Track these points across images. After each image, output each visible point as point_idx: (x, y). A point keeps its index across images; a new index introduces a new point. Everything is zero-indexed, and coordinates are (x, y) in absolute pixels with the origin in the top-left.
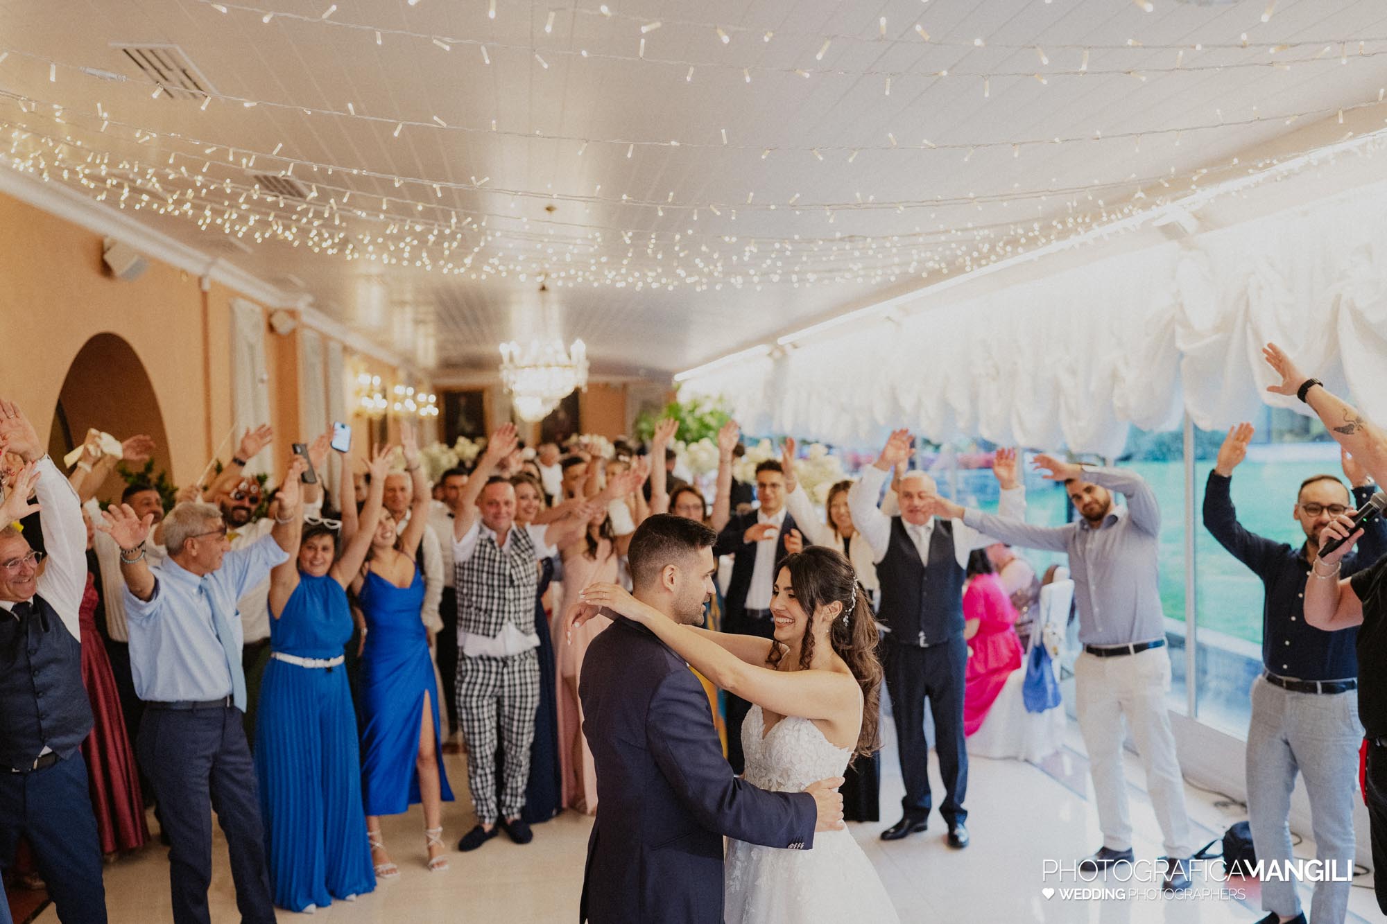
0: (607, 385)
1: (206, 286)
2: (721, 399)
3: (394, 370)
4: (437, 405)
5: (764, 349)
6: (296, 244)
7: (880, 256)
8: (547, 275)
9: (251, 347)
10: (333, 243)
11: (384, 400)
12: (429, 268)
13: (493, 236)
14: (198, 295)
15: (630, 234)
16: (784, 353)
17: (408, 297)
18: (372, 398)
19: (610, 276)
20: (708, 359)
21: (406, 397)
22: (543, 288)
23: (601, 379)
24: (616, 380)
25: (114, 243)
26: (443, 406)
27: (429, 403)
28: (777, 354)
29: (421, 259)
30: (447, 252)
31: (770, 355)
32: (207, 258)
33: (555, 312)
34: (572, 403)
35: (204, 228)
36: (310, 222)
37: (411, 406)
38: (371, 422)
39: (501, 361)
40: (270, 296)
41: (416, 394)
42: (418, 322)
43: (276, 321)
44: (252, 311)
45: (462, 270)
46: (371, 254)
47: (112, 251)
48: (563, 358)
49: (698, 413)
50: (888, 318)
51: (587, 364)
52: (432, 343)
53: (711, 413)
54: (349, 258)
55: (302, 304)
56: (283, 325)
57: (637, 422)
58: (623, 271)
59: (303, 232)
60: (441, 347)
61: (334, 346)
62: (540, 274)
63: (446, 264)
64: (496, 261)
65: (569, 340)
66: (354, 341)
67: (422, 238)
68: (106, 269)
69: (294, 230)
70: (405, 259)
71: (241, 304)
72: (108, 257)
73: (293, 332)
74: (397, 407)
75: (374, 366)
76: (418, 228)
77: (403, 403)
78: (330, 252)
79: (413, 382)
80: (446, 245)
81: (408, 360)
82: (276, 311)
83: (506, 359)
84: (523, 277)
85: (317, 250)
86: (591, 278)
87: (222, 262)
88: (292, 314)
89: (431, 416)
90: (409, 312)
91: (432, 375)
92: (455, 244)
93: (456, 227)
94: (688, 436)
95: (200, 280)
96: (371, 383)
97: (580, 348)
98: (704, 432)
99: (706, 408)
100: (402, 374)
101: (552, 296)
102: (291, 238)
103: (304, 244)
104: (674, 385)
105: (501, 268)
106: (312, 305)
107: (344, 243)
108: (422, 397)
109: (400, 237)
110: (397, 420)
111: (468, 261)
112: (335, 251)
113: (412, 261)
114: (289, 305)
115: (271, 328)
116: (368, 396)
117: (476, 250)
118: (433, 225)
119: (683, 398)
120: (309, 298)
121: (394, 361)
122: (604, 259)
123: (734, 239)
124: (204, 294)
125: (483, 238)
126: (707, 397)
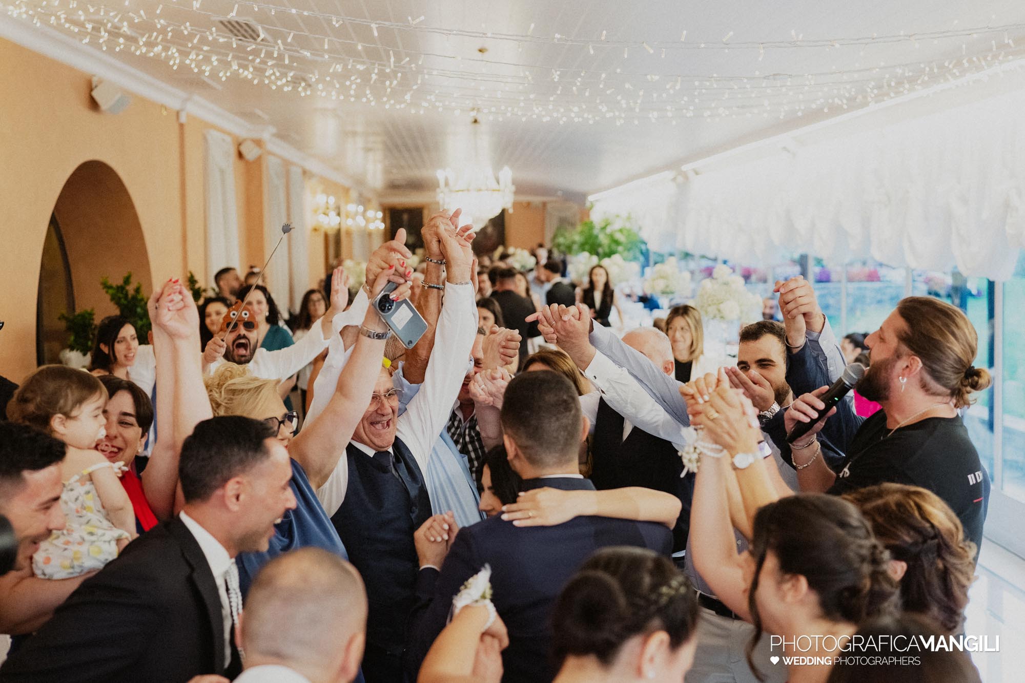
0: (529, 204)
1: (183, 119)
2: (629, 218)
3: (347, 190)
4: (384, 220)
5: (669, 175)
6: (256, 82)
7: (791, 93)
8: (478, 110)
9: (222, 172)
10: (287, 81)
11: (338, 217)
12: (373, 104)
13: (430, 74)
14: (177, 127)
15: (558, 73)
16: (686, 178)
17: (359, 129)
18: (328, 215)
19: (537, 111)
20: (619, 183)
21: (356, 213)
22: (476, 121)
23: (525, 199)
24: (537, 200)
25: (101, 82)
26: (388, 221)
27: (377, 219)
28: (680, 179)
29: (366, 96)
30: (389, 90)
31: (674, 179)
32: (182, 94)
33: (485, 142)
34: (499, 222)
35: (175, 68)
36: (263, 62)
37: (361, 221)
38: (326, 236)
39: (438, 187)
40: (240, 128)
41: (365, 211)
42: (368, 150)
43: (243, 149)
44: (224, 140)
45: (403, 106)
46: (322, 91)
47: (98, 88)
48: (493, 184)
49: (609, 230)
50: (785, 148)
51: (513, 188)
52: (379, 167)
53: (621, 231)
54: (303, 94)
55: (267, 134)
56: (251, 152)
57: (555, 237)
58: (551, 107)
59: (260, 71)
60: (387, 171)
61: (296, 172)
62: (473, 109)
63: (388, 100)
64: (433, 98)
65: (498, 165)
66: (312, 165)
67: (365, 76)
68: (94, 105)
69: (251, 69)
70: (352, 96)
71: (214, 135)
72: (95, 94)
73: (259, 159)
74: (350, 222)
75: (329, 187)
76: (361, 67)
77: (354, 219)
78: (286, 89)
79: (364, 201)
80: (388, 83)
81: (360, 182)
82: (245, 140)
83: (442, 183)
84: (457, 112)
85: (274, 87)
86: (520, 113)
87: (196, 98)
88: (258, 143)
89: (378, 229)
90: (360, 142)
91: (380, 195)
92: (395, 82)
93: (395, 66)
94: (600, 250)
95: (178, 114)
96: (327, 202)
97: (507, 174)
98: (614, 247)
99: (617, 225)
100: (354, 194)
101: (483, 127)
102: (250, 76)
103: (261, 82)
104: (588, 204)
105: (437, 104)
106: (275, 135)
107: (296, 81)
108: (371, 213)
109: (346, 75)
110: (349, 233)
111: (408, 97)
112: (290, 88)
113: (358, 97)
114: (255, 135)
115: (240, 155)
116: (324, 214)
117: (415, 87)
118: (374, 64)
119: (596, 217)
120: (272, 130)
121: (347, 183)
122: (532, 96)
123: (657, 78)
124: (182, 126)
125: (420, 77)
126: (618, 216)
